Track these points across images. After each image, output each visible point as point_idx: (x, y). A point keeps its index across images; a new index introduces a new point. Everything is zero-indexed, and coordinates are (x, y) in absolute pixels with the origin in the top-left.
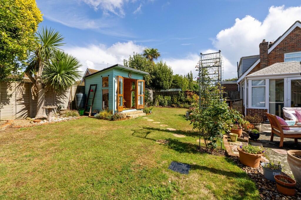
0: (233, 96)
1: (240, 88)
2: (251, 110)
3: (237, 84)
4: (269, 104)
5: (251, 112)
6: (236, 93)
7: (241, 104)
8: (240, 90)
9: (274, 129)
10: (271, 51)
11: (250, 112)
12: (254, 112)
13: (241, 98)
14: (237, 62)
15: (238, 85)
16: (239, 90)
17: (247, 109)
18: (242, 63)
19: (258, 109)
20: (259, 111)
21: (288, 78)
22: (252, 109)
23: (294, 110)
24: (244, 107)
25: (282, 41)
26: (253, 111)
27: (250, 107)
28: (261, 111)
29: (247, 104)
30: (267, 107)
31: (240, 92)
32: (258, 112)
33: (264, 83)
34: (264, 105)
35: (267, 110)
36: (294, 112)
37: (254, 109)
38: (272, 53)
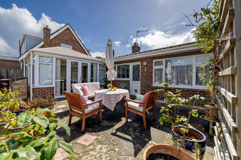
0: (13, 74)
1: (23, 67)
2: (37, 89)
3: (19, 61)
4: (56, 82)
5: (38, 91)
6: (18, 71)
7: (25, 83)
8: (23, 69)
9: (72, 109)
10: (53, 38)
11: (36, 92)
12: (42, 91)
13: (24, 76)
14: (19, 40)
15: (20, 63)
16: (21, 69)
17: (33, 89)
18: (25, 41)
19: (45, 88)
20: (46, 89)
21: (69, 60)
22: (40, 88)
23: (81, 85)
24: (30, 87)
25: (60, 34)
26: (40, 90)
27: (37, 85)
28: (48, 89)
29: (33, 83)
30: (54, 85)
31: (23, 71)
32: (45, 91)
33: (51, 61)
34: (51, 83)
35: (54, 87)
36: (81, 88)
37: (41, 88)
38: (53, 40)
